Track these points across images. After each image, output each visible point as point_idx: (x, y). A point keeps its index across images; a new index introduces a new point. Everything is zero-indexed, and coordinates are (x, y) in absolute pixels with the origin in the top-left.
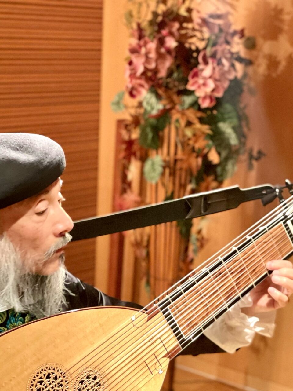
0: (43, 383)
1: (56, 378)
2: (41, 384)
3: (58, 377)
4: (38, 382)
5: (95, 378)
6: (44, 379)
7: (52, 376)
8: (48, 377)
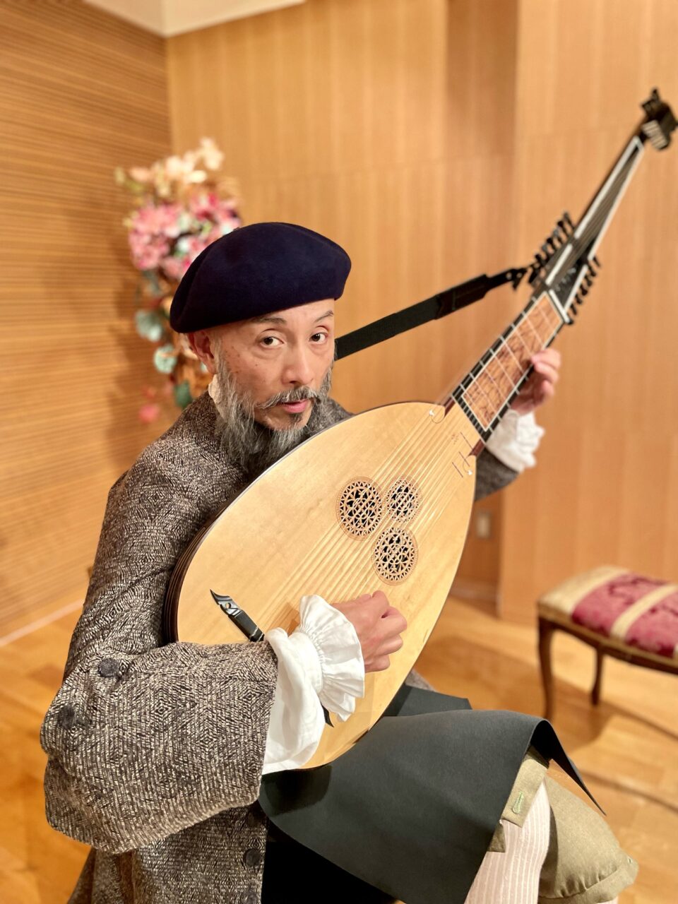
0: (353, 505)
1: (365, 496)
2: (351, 506)
3: (368, 495)
4: (348, 503)
5: (407, 490)
6: (353, 499)
7: (362, 494)
8: (357, 496)
